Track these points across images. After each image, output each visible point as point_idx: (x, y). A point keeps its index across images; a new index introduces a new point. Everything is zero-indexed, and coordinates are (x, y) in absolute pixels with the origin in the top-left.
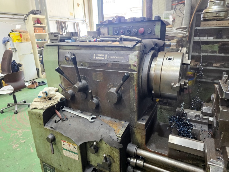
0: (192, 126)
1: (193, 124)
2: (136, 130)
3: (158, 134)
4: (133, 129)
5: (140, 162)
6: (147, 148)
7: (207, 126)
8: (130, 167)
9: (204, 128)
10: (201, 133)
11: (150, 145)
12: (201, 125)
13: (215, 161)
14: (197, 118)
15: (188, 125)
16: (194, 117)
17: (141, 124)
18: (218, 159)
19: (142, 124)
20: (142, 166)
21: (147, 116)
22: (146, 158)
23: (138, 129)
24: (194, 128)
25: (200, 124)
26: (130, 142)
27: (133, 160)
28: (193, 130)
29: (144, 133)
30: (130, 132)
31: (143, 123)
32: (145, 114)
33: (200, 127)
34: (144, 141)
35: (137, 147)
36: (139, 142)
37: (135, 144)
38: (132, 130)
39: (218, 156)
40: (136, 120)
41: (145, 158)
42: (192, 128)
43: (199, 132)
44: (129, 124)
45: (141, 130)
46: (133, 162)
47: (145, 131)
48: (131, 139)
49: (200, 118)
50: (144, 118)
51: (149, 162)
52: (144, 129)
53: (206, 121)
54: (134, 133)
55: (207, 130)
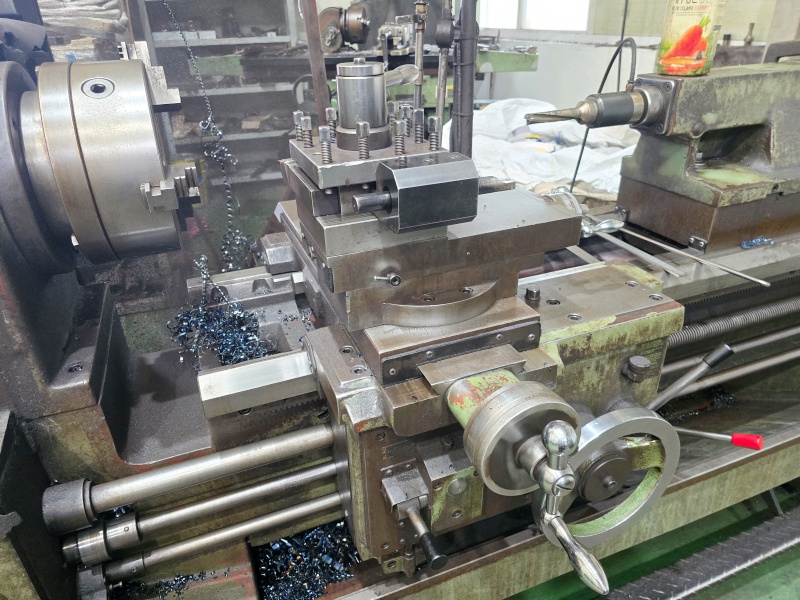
0: (255, 320)
1: (254, 311)
2: (58, 422)
3: (155, 398)
4: (41, 424)
5: (122, 531)
6: (129, 467)
7: (293, 304)
8: (89, 572)
9: (288, 313)
10: (285, 331)
11: (137, 449)
12: (277, 307)
13: (352, 382)
14: (260, 289)
15: (242, 322)
16: (251, 290)
17: (69, 389)
18: (356, 372)
19: (74, 388)
20: (137, 538)
21: (83, 350)
22: (138, 504)
23: (65, 417)
24: (261, 325)
25: (273, 303)
26: (48, 483)
27: (90, 543)
28: (260, 331)
29: (98, 417)
30: (33, 445)
31: (80, 383)
32: (70, 348)
33: (276, 312)
34: (109, 445)
35: (88, 484)
36: (89, 462)
37: (74, 479)
38: (36, 433)
39: (352, 365)
40: (40, 386)
41: (136, 502)
42: (258, 327)
43: (280, 328)
44: (12, 416)
45: (80, 413)
46: (93, 548)
47: (100, 409)
48: (49, 471)
49: (267, 286)
50: (73, 361)
51: (156, 507)
52: (91, 401)
53: (288, 290)
54: (54, 438)
55: (299, 315)
